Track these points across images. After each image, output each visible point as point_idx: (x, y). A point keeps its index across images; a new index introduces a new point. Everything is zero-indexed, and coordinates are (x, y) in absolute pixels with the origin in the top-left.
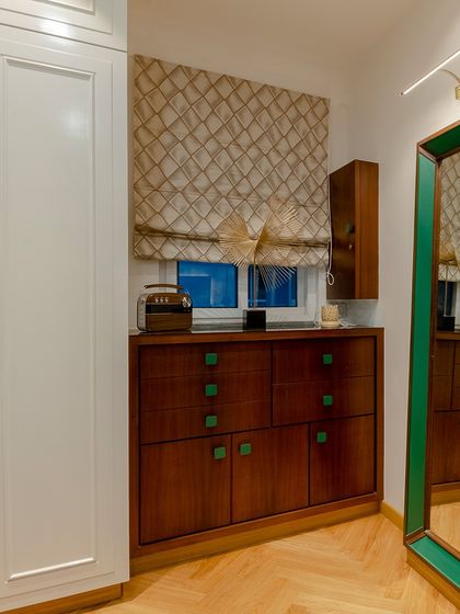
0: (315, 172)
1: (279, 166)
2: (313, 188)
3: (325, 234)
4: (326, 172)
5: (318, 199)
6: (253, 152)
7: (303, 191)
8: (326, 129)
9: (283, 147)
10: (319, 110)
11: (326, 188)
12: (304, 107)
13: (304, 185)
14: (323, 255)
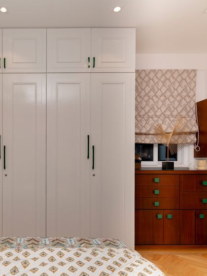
0: (189, 102)
1: (173, 102)
2: (188, 109)
3: (196, 129)
4: (194, 102)
5: (191, 114)
6: (162, 98)
7: (184, 111)
8: (195, 83)
9: (175, 94)
10: (192, 75)
11: (195, 109)
12: (185, 75)
13: (185, 108)
14: (193, 138)
